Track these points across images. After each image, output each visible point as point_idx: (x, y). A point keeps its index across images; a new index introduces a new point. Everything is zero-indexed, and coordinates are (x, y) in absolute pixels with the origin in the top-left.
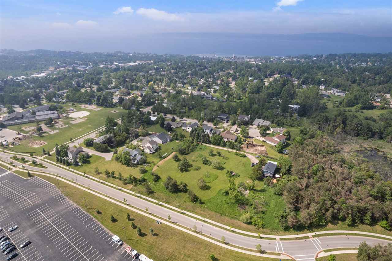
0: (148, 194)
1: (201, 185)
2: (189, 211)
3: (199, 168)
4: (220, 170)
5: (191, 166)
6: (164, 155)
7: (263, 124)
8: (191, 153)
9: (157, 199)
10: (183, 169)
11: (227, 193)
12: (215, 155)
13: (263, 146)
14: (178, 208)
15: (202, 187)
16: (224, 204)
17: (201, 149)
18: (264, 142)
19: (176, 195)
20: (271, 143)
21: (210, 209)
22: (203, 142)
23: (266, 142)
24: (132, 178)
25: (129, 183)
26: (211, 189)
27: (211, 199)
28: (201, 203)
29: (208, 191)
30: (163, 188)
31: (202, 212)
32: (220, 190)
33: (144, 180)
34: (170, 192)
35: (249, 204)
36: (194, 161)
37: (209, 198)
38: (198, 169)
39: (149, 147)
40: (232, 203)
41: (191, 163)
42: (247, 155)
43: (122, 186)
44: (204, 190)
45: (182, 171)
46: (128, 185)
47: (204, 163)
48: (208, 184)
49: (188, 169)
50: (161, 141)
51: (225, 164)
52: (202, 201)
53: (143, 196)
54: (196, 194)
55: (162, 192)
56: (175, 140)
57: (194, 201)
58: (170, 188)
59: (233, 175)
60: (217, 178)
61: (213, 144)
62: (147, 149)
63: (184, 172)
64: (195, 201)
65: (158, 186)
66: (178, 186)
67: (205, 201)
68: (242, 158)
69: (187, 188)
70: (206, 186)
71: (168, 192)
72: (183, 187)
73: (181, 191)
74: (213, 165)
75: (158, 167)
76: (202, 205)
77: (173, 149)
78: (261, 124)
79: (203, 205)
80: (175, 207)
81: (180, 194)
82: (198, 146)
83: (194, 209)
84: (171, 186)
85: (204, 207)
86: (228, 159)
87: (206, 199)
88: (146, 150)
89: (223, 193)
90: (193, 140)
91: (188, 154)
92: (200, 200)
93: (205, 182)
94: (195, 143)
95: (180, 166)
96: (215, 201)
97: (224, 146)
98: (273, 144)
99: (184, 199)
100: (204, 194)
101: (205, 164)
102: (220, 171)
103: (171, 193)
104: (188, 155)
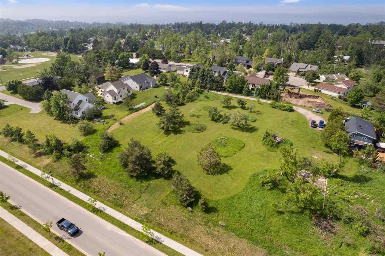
0: (78, 181)
1: (206, 162)
2: (171, 234)
3: (203, 128)
4: (247, 131)
5: (188, 123)
6: (138, 106)
7: (306, 70)
8: (189, 104)
9: (96, 193)
10: (170, 129)
11: (275, 185)
12: (234, 107)
13: (317, 97)
14: (141, 222)
15: (211, 165)
16: (272, 216)
17: (208, 98)
18: (317, 92)
19: (145, 184)
20: (330, 93)
21: (234, 231)
22: (211, 89)
23: (320, 91)
24: (53, 142)
25: (45, 154)
26: (231, 172)
27: (233, 198)
28: (208, 210)
29: (224, 177)
30: (118, 167)
31: (209, 241)
32: (254, 175)
33: (80, 148)
34: (132, 177)
35: (343, 218)
36: (194, 116)
37: (229, 196)
38: (201, 129)
39: (111, 92)
40: (293, 212)
41: (187, 118)
42: (294, 108)
43: (29, 160)
44: (213, 174)
45: (167, 132)
46: (43, 157)
47: (213, 120)
48: (223, 161)
49: (181, 129)
50: (138, 86)
51: (255, 121)
52: (211, 205)
53: (64, 186)
54: (193, 185)
55: (112, 177)
56: (162, 86)
57: (189, 205)
58: (131, 166)
59: (279, 143)
60: (243, 148)
61: (228, 91)
62: (108, 95)
63: (172, 134)
64: (191, 205)
65: (107, 162)
66: (154, 162)
67: (217, 202)
68: (287, 112)
69: (174, 167)
70: (219, 164)
71: (125, 176)
72: (162, 166)
73: (158, 176)
74: (231, 121)
75: (121, 124)
76: (210, 216)
77: (156, 97)
78: (304, 70)
79: (213, 216)
80: (136, 220)
81: (154, 182)
82: (201, 93)
83: (186, 229)
84: (132, 162)
85: (216, 224)
86: (259, 113)
87: (218, 198)
88: (106, 97)
89: (264, 184)
90: (193, 85)
91: (182, 104)
92: (205, 204)
93: (218, 155)
94: (196, 88)
95: (164, 123)
96: (246, 204)
97: (249, 94)
98: (336, 95)
99: (163, 196)
100: (216, 183)
101: (216, 121)
102: (247, 134)
103: (133, 180)
104: (183, 107)
